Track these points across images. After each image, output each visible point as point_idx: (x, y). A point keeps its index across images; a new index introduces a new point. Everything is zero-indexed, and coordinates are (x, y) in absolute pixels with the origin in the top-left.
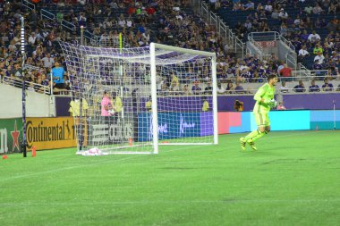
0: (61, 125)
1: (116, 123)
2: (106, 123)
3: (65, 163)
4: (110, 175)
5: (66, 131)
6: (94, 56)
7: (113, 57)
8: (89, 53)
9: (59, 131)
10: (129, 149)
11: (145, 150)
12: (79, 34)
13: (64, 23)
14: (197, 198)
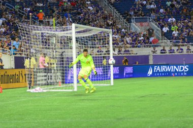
0: (18, 73)
1: (51, 72)
2: (45, 72)
3: (20, 96)
4: (47, 104)
5: (21, 77)
6: (38, 32)
7: (49, 32)
8: (35, 30)
9: (17, 77)
10: (59, 88)
11: (69, 89)
12: (29, 18)
13: (19, 11)
14: (101, 117)
